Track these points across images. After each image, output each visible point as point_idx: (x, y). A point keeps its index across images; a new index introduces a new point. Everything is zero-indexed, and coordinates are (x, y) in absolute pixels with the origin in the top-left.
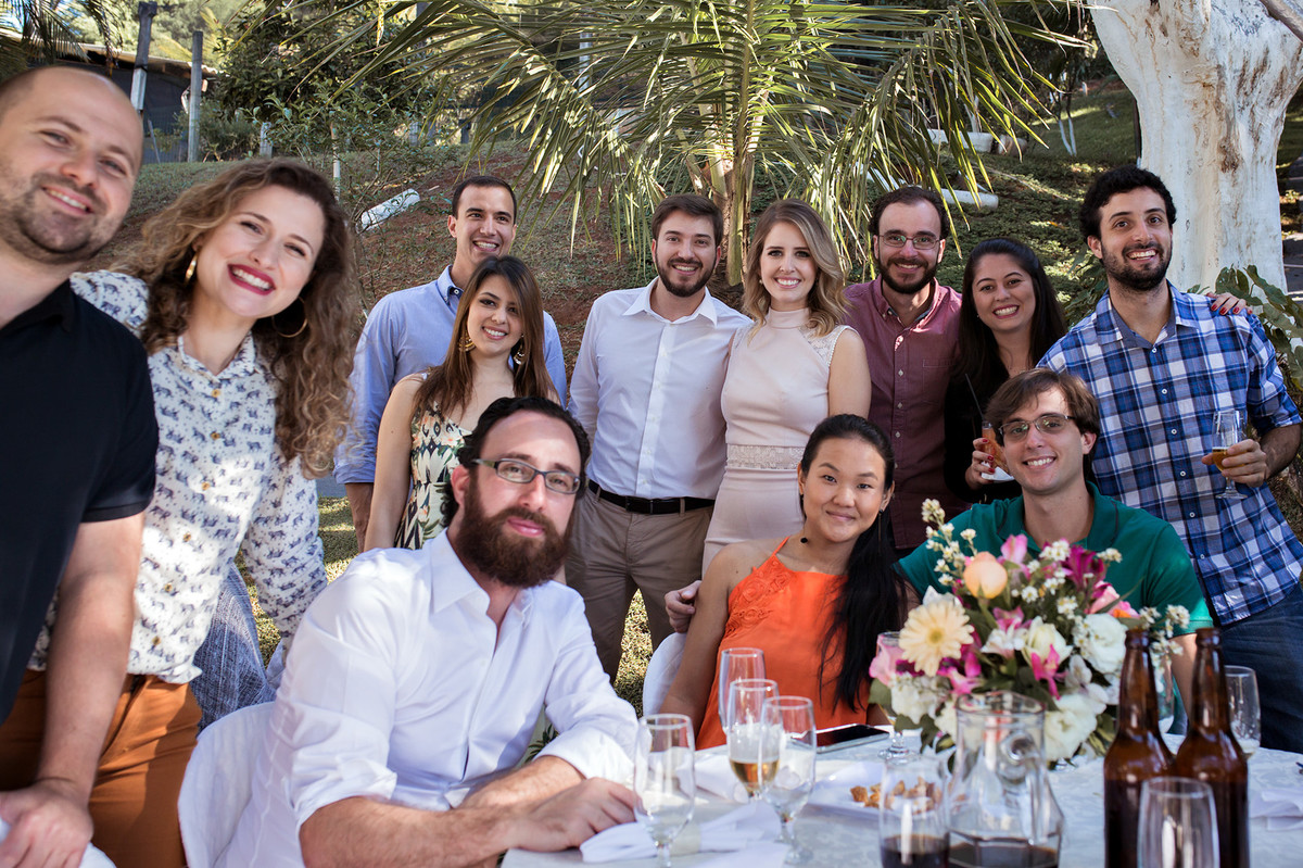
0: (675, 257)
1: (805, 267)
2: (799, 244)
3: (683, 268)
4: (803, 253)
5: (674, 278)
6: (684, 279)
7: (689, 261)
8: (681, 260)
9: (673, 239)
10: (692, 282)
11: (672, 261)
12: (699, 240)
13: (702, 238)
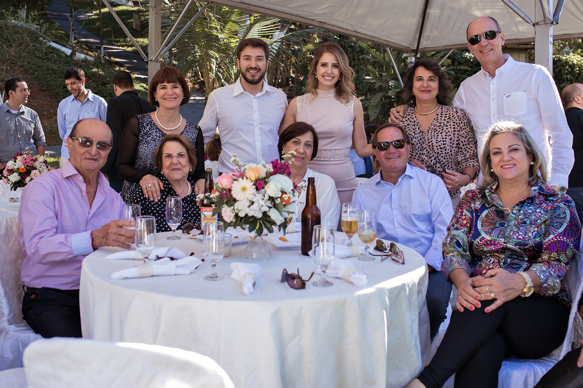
0: (248, 67)
1: (336, 72)
2: (335, 62)
3: (253, 72)
4: (335, 66)
5: (249, 76)
6: (253, 76)
7: (255, 68)
8: (251, 68)
9: (247, 59)
10: (257, 77)
11: (248, 69)
12: (259, 58)
13: (260, 58)
